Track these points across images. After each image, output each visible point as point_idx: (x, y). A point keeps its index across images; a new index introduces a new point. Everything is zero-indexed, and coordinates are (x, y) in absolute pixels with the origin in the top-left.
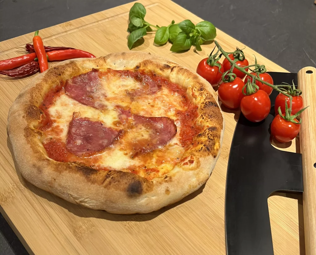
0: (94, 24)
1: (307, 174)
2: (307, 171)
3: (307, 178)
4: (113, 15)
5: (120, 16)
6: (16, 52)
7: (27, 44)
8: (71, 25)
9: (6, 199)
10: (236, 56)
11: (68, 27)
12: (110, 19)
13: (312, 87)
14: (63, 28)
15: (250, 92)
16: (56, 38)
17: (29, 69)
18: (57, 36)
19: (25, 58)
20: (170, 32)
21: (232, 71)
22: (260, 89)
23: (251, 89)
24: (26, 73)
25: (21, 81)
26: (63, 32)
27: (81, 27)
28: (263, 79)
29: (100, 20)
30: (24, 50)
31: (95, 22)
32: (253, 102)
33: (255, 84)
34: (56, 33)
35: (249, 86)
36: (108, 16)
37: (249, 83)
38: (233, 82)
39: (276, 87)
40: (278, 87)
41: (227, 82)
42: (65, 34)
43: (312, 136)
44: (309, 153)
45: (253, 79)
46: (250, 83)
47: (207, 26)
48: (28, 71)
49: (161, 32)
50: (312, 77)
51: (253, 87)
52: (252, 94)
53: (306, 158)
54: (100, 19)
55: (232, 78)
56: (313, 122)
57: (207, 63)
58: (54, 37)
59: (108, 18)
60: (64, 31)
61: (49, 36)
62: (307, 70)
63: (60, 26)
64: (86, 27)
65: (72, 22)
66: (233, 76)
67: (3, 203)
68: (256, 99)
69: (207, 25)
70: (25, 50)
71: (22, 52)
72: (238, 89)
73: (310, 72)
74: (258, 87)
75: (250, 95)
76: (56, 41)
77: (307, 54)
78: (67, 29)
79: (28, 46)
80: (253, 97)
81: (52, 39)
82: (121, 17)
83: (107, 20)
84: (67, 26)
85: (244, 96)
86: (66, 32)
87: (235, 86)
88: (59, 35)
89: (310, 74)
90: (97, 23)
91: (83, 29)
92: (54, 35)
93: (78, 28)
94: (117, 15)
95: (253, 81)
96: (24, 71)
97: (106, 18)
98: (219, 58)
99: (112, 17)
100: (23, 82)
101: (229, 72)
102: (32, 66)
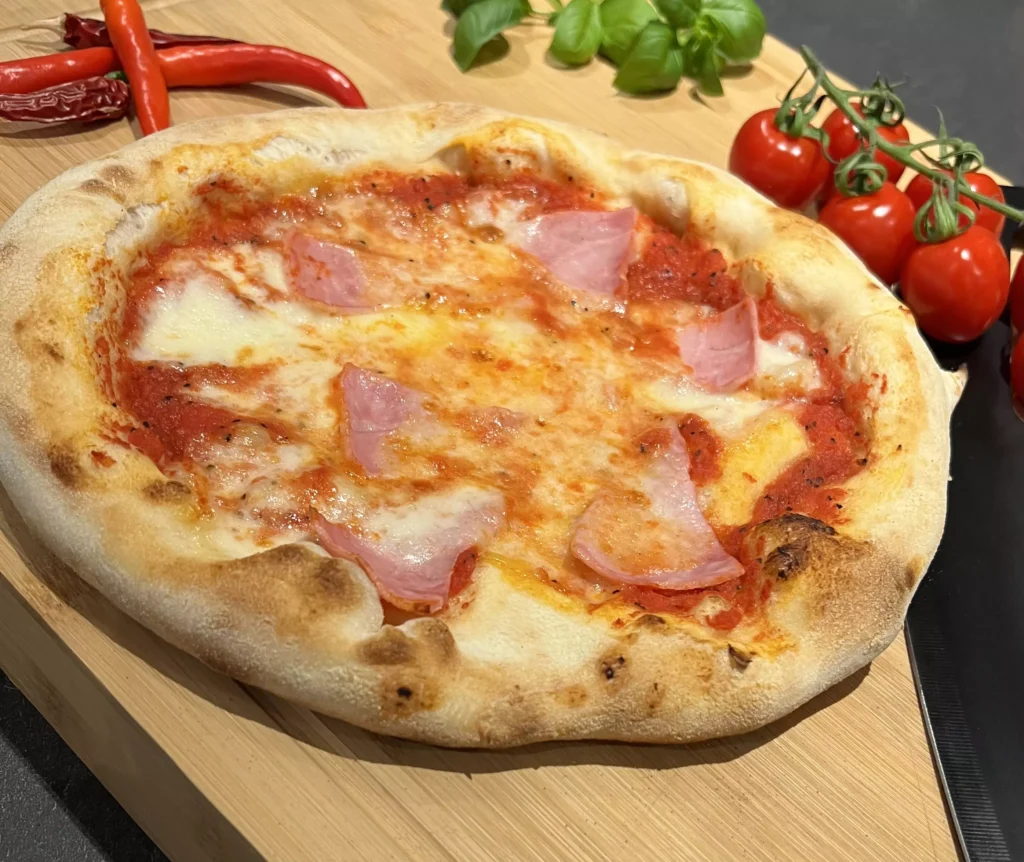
6: (22, 45)
7: (67, 14)
10: (871, 110)
15: (946, 232)
17: (79, 98)
20: (604, 22)
21: (872, 156)
22: (980, 221)
23: (946, 218)
24: (68, 109)
25: (50, 149)
32: (955, 264)
33: (958, 203)
35: (940, 209)
37: (938, 200)
38: (874, 196)
41: (853, 193)
45: (952, 190)
46: (943, 197)
47: (740, 10)
48: (76, 103)
49: (576, 18)
51: (956, 211)
52: (952, 237)
55: (876, 179)
57: (774, 127)
66: (877, 172)
68: (965, 255)
69: (739, 6)
70: (58, 38)
72: (891, 223)
74: (970, 215)
75: (944, 241)
76: (171, 17)
79: (71, 23)
80: (956, 250)
81: (157, 11)
85: (919, 245)
87: (881, 212)
95: (952, 194)
96: (59, 101)
98: (814, 111)
100: (62, 153)
101: (864, 159)
102: (94, 91)
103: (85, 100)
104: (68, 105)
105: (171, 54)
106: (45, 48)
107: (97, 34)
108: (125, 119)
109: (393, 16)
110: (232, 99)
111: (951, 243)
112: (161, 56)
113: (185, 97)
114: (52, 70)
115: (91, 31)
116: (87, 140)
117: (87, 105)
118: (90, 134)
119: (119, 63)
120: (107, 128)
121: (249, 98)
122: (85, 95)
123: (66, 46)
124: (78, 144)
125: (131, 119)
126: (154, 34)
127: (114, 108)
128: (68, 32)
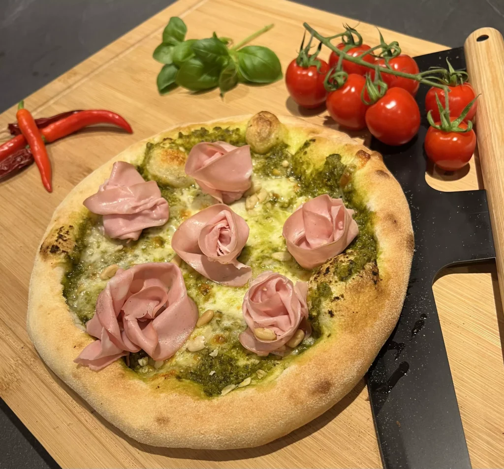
0: (112, 62)
1: (498, 224)
2: (497, 218)
3: (497, 232)
4: (139, 38)
5: (152, 36)
7: (9, 124)
8: (75, 74)
11: (72, 78)
12: (137, 46)
13: (489, 64)
14: (64, 82)
15: (374, 98)
16: (54, 103)
18: (55, 99)
22: (389, 87)
23: (373, 91)
25: (7, 186)
26: (65, 90)
27: (92, 72)
28: (396, 66)
29: (121, 53)
30: (8, 134)
31: (112, 59)
32: (383, 111)
33: (379, 81)
34: (55, 94)
35: (369, 88)
37: (368, 84)
39: (419, 76)
40: (423, 76)
42: (68, 91)
43: (498, 153)
44: (496, 185)
45: (377, 74)
46: (371, 82)
50: (488, 47)
51: (377, 86)
52: (378, 99)
53: (493, 195)
54: (120, 51)
55: (340, 81)
56: (497, 126)
58: (52, 102)
59: (133, 45)
60: (65, 86)
61: (45, 101)
62: (478, 36)
63: (59, 81)
64: (100, 70)
65: (77, 68)
73: (484, 38)
74: (385, 85)
75: (375, 102)
76: (55, 107)
77: (495, 8)
78: (70, 82)
79: (11, 127)
80: (382, 104)
81: (49, 106)
83: (132, 49)
84: (69, 77)
85: (367, 107)
86: (69, 87)
88: (60, 96)
89: (484, 42)
90: (117, 59)
91: (96, 75)
92: (52, 98)
93: (88, 75)
94: (147, 36)
95: (376, 77)
97: (129, 46)
98: (318, 51)
99: (139, 41)
101: (333, 72)
108: (34, 163)
110: (77, 137)
111: (379, 102)
112: (44, 131)
116: (20, 177)
118: (21, 174)
119: (27, 141)
120: (27, 170)
121: (83, 134)
123: (13, 136)
124: (17, 180)
126: (37, 121)
127: (27, 160)
128: (11, 130)
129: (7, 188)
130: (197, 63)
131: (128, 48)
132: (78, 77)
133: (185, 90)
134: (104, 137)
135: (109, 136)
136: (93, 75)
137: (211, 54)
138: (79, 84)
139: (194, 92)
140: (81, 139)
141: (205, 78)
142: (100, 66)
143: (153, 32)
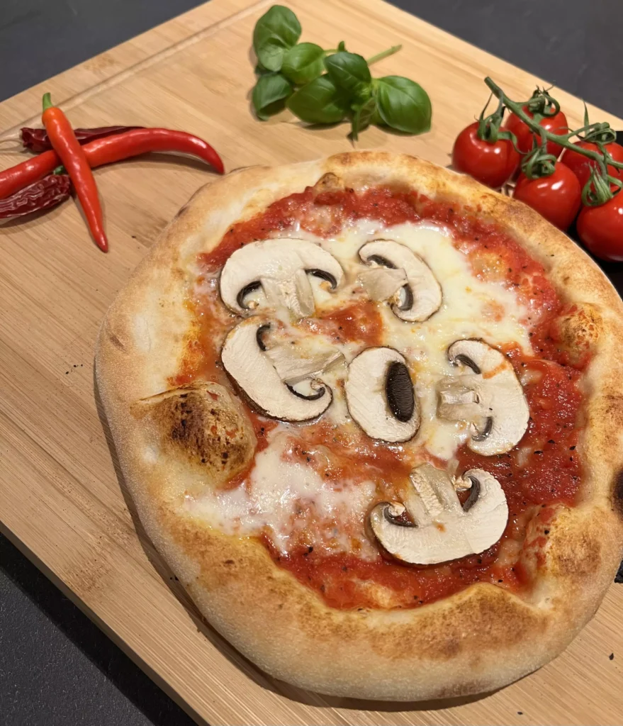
0: (168, 54)
4: (206, 25)
5: (222, 26)
7: (22, 130)
8: (112, 62)
9: (91, 582)
11: (108, 68)
12: (202, 36)
14: (95, 71)
15: (605, 199)
16: (85, 103)
17: (40, 195)
18: (87, 96)
19: (30, 168)
24: (34, 204)
25: (28, 231)
26: (98, 85)
27: (140, 63)
29: (180, 42)
30: (15, 144)
31: (168, 49)
34: (83, 89)
36: (197, 29)
42: (104, 87)
48: (39, 199)
54: (177, 39)
58: (78, 101)
59: (196, 34)
60: (98, 80)
61: (67, 96)
63: (87, 68)
64: (151, 63)
65: (112, 53)
67: (87, 593)
71: (12, 149)
76: (88, 111)
78: (107, 72)
79: (26, 134)
81: (77, 107)
82: (228, 28)
83: (195, 40)
84: (102, 66)
86: (105, 81)
88: (91, 93)
90: (172, 52)
91: (145, 69)
92: (78, 94)
93: (131, 68)
94: (217, 24)
96: (29, 200)
97: (191, 34)
99: (205, 30)
100: (36, 233)
101: (541, 153)
102: (49, 187)
103: (44, 196)
104: (34, 201)
105: (91, 147)
106: (12, 152)
107: (43, 140)
108: (71, 198)
109: (223, 78)
112: (85, 150)
113: (104, 172)
114: (20, 174)
115: (40, 139)
116: (50, 219)
117: (45, 199)
118: (51, 214)
119: (60, 160)
120: (60, 207)
122: (43, 193)
124: (44, 224)
125: (74, 197)
126: (78, 132)
127: (63, 195)
128: (25, 141)
129: (27, 235)
130: (327, 85)
131: (190, 38)
132: (118, 69)
133: (296, 119)
134: (179, 173)
135: (186, 173)
136: (140, 68)
137: (350, 77)
138: (119, 79)
139: (307, 124)
140: (142, 169)
141: (331, 107)
142: (152, 57)
143: (225, 20)
